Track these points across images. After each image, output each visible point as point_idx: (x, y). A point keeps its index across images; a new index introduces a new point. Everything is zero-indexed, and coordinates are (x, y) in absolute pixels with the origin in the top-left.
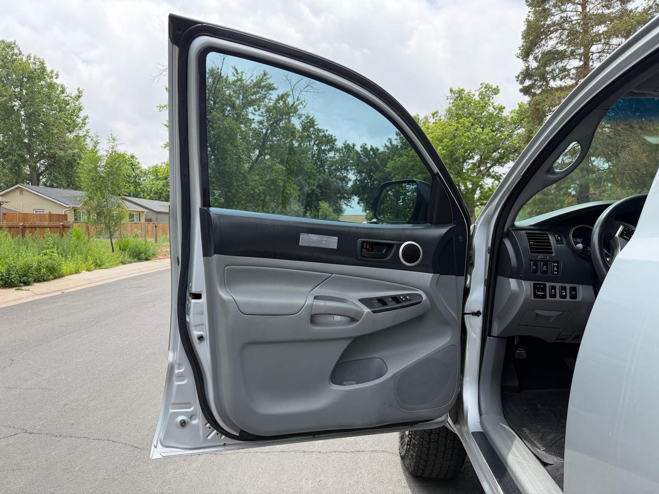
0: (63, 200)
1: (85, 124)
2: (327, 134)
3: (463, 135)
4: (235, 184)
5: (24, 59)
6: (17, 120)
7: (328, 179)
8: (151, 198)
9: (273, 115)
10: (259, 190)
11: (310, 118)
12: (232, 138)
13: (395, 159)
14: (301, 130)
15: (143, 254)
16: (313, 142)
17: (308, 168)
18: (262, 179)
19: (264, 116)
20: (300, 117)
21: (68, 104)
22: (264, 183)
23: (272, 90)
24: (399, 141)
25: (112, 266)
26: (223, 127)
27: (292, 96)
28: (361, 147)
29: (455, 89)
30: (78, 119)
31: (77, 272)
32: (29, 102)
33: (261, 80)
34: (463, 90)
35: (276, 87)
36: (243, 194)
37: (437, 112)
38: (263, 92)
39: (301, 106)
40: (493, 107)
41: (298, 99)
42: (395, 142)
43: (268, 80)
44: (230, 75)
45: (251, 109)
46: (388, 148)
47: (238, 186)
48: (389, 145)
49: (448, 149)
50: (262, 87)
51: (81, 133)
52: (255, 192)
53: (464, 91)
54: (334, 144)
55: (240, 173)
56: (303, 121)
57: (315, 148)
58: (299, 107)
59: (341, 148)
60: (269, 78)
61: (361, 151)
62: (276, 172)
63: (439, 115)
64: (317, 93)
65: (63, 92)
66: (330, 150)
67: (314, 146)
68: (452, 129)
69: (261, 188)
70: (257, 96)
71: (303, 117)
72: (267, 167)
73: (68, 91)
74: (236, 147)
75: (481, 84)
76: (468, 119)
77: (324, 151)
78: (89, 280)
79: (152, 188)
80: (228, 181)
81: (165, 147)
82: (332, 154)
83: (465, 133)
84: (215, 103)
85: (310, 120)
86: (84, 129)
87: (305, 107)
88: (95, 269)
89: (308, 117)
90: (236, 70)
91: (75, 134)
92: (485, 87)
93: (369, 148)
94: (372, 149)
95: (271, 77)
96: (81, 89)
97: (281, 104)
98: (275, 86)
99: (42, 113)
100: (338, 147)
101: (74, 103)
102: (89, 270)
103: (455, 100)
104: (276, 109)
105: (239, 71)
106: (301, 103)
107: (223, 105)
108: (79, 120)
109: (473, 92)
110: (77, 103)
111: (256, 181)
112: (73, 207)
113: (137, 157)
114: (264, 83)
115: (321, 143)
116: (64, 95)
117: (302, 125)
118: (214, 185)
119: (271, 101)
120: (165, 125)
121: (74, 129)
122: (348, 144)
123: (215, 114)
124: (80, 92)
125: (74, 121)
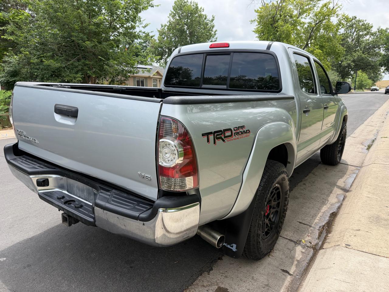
1: (216, 34)
2: (366, 23)
5: (189, 4)
6: (186, 36)
7: (361, 56)
9: (318, 17)
16: (354, 29)
17: (339, 50)
19: (313, 19)
20: (337, 16)
21: (208, 25)
26: (283, 30)
27: (333, 3)
32: (190, 27)
38: (314, 3)
39: (339, 9)
41: (337, 5)
45: (304, 15)
51: (213, 40)
54: (369, 30)
56: (339, 19)
58: (337, 10)
59: (375, 32)
65: (205, 19)
66: (366, 35)
67: (354, 32)
70: (309, 6)
71: (340, 16)
73: (208, 18)
77: (361, 35)
82: (368, 37)
84: (281, 16)
85: (345, 17)
86: (215, 37)
87: (341, 9)
89: (343, 16)
91: (210, 40)
97: (324, 9)
99: (196, 32)
100: (373, 32)
104: (321, 13)
106: (339, 7)
107: (285, 16)
108: (213, 33)
110: (212, 23)
115: (360, 30)
116: (206, 20)
117: (339, 21)
119: (318, 8)
120: (253, 31)
121: (210, 37)
122: (381, 29)
123: (280, 23)
124: (213, 17)
125: (210, 34)
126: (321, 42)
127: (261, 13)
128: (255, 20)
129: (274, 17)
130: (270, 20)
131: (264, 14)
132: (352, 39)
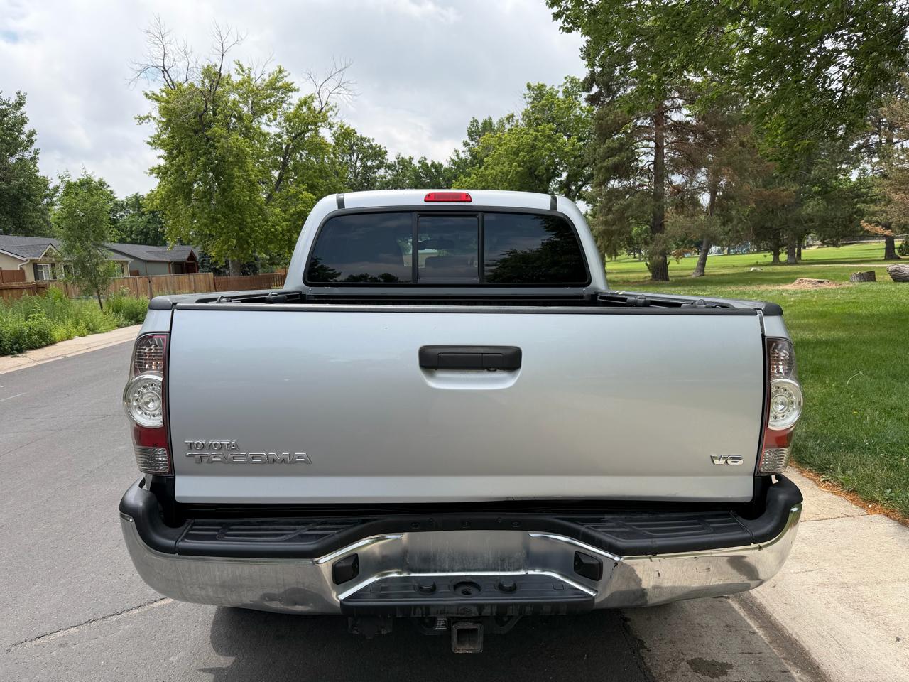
0: (16, 251)
1: (32, 142)
2: (374, 144)
3: (543, 146)
4: (249, 220)
8: (134, 242)
9: (294, 124)
10: (282, 227)
11: (345, 128)
12: (240, 161)
13: (462, 180)
14: (333, 144)
15: (141, 315)
16: (355, 155)
18: (284, 212)
19: (283, 127)
20: (331, 126)
21: (6, 115)
22: (287, 217)
23: (292, 92)
24: (468, 154)
25: (106, 330)
26: (228, 146)
27: (319, 99)
28: (419, 162)
29: (534, 84)
30: (22, 136)
31: (69, 338)
33: (276, 79)
34: (543, 86)
35: (296, 88)
36: (260, 233)
37: (513, 116)
38: (280, 95)
39: (331, 113)
40: (581, 109)
41: (327, 104)
42: (462, 155)
43: (285, 79)
44: (233, 73)
45: (264, 118)
46: (454, 164)
47: (253, 222)
48: (455, 158)
49: (526, 166)
50: (278, 89)
51: (27, 155)
52: (276, 230)
53: (545, 87)
54: (383, 158)
55: (254, 204)
56: (335, 132)
57: (359, 164)
58: (328, 114)
59: (393, 163)
60: (286, 77)
61: (419, 168)
62: (304, 202)
63: (516, 118)
64: (351, 95)
66: (379, 167)
67: (356, 161)
68: (530, 138)
69: (284, 224)
70: (272, 100)
71: (336, 127)
72: (291, 196)
74: (247, 171)
75: (566, 78)
76: (549, 126)
77: (371, 168)
78: (86, 345)
79: (132, 227)
80: (240, 216)
81: (151, 173)
82: (382, 172)
83: (546, 144)
84: (215, 114)
85: (346, 130)
86: (32, 149)
87: (337, 113)
88: (88, 334)
89: (342, 127)
90: (241, 66)
91: (18, 156)
92: (571, 82)
93: (430, 164)
94: (433, 164)
95: (289, 74)
96: (22, 94)
97: (305, 110)
98: (295, 86)
100: (389, 162)
101: (13, 113)
102: (82, 335)
103: (534, 99)
104: (298, 117)
105: (245, 67)
106: (331, 109)
107: (226, 116)
109: (556, 89)
110: (18, 113)
111: (277, 215)
112: (31, 261)
113: (108, 184)
114: (281, 83)
115: (367, 156)
117: (335, 137)
118: (220, 223)
119: (292, 107)
120: (148, 143)
121: (17, 149)
122: (402, 158)
123: (217, 129)
124: (22, 98)
125: (16, 139)
126: (310, 176)
127: (168, 102)
128: (148, 117)
129: (202, 114)
130: (193, 120)
131: (175, 105)
132: (355, 173)
